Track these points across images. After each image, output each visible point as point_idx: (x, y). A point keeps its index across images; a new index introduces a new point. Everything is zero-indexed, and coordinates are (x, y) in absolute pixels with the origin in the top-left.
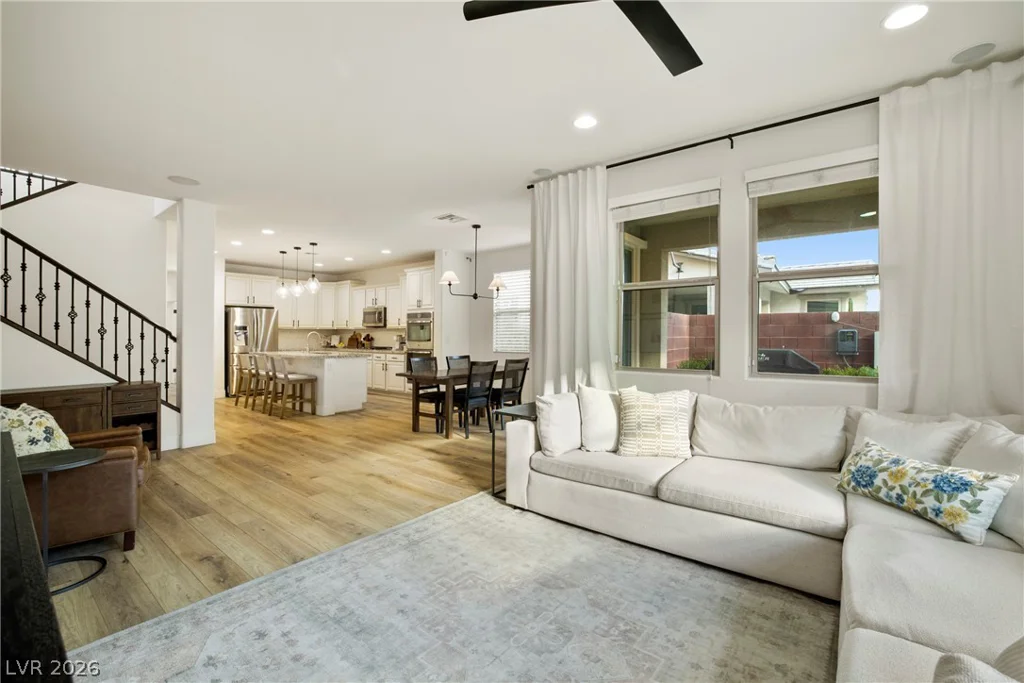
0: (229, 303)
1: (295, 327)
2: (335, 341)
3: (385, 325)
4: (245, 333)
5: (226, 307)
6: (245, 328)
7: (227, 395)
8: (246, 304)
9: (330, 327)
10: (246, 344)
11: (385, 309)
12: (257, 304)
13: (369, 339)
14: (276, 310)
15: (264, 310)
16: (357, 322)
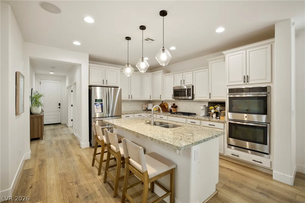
0: (91, 84)
1: (130, 100)
2: (150, 106)
3: (193, 98)
4: (101, 104)
5: (90, 86)
6: (101, 100)
7: (91, 145)
8: (101, 84)
9: (148, 99)
10: (102, 111)
11: (193, 86)
12: (109, 85)
13: (175, 106)
14: (119, 88)
15: (113, 88)
16: (168, 96)
